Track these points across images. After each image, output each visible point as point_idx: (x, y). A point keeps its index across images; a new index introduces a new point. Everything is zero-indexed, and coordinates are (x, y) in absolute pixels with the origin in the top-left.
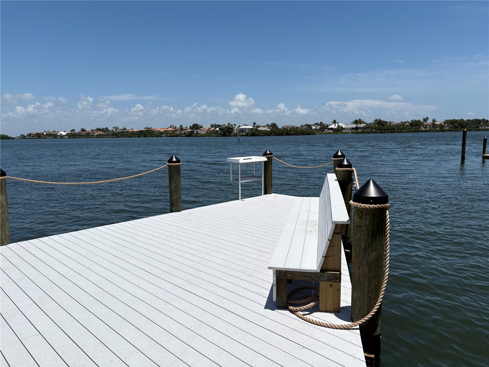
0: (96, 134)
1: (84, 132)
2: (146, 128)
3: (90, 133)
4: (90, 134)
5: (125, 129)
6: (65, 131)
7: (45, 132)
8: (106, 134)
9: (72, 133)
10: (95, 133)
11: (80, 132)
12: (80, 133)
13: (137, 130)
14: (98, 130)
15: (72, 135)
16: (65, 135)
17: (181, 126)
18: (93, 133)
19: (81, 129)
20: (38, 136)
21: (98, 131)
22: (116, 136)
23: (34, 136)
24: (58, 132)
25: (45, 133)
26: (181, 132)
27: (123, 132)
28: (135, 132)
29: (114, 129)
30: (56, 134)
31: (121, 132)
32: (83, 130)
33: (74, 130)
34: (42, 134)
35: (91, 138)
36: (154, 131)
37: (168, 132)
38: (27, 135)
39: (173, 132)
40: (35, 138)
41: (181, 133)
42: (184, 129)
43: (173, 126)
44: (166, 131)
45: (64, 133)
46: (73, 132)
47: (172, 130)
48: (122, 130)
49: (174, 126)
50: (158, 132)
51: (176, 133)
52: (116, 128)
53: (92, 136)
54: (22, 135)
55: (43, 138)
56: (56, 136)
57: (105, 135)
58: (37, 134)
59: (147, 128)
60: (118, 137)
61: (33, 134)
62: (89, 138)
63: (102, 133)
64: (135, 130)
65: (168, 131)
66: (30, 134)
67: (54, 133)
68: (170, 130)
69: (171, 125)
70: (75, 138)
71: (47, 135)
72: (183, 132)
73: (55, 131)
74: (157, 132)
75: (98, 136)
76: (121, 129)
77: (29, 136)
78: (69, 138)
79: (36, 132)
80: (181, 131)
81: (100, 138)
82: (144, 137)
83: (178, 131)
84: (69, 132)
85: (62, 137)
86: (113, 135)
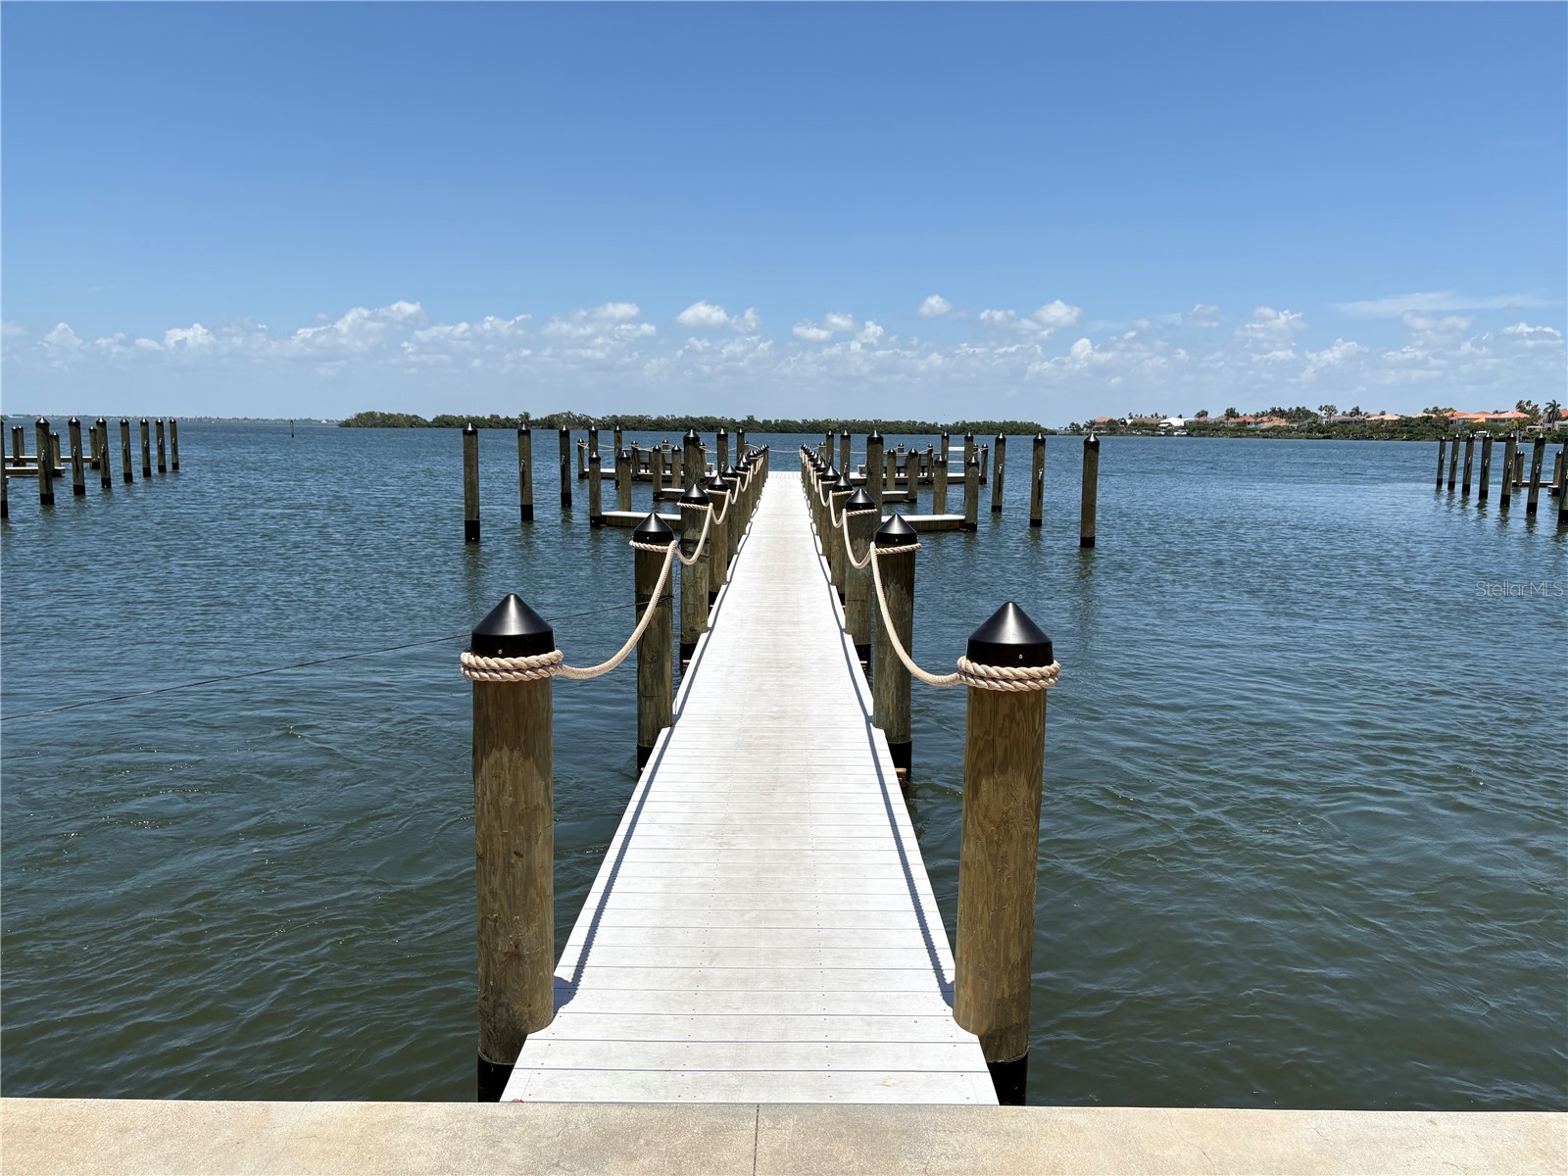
0: (1266, 425)
1: (1232, 420)
2: (1431, 409)
3: (1249, 423)
4: (1249, 427)
5: (1357, 411)
6: (1180, 417)
7: (1131, 418)
8: (1295, 425)
9: (1198, 422)
10: (1262, 422)
11: (1223, 419)
12: (1222, 422)
13: (1396, 418)
14: (1278, 413)
15: (1199, 428)
16: (1177, 429)
17: (1554, 406)
18: (1257, 423)
19: (1227, 411)
20: (1110, 429)
21: (1275, 418)
22: (1320, 433)
23: (1101, 428)
24: (1165, 418)
25: (1129, 422)
26: (1550, 425)
27: (1349, 423)
28: (1388, 421)
29: (1323, 413)
30: (1157, 425)
31: (1343, 422)
32: (1231, 413)
33: (1204, 414)
34: (1122, 423)
35: (1247, 437)
36: (1452, 422)
37: (1502, 425)
38: (1085, 426)
39: (1521, 424)
40: (1102, 434)
41: (1549, 429)
42: (1564, 416)
43: (1529, 403)
44: (1496, 420)
45: (1177, 422)
46: (1202, 419)
47: (1517, 419)
48: (1351, 415)
49: (1533, 404)
50: (1464, 423)
51: (1531, 430)
52: (1331, 410)
53: (1252, 434)
54: (1073, 424)
55: (1122, 434)
56: (1154, 430)
57: (1289, 430)
58: (1111, 422)
59: (1436, 410)
60: (1329, 438)
61: (1099, 423)
62: (1240, 437)
63: (1283, 423)
64: (1387, 417)
65: (1503, 420)
66: (1093, 423)
67: (1154, 421)
68: (1509, 420)
69: (1521, 402)
70: (1204, 435)
71: (1133, 424)
72: (1557, 424)
73: (1156, 414)
74: (1461, 422)
75: (1266, 434)
76: (1347, 413)
77: (1090, 427)
78: (1188, 435)
79: (1107, 418)
80: (1549, 422)
81: (1271, 437)
82: (1408, 439)
83: (1541, 421)
84: (1193, 419)
85: (1170, 431)
86: (1310, 431)
